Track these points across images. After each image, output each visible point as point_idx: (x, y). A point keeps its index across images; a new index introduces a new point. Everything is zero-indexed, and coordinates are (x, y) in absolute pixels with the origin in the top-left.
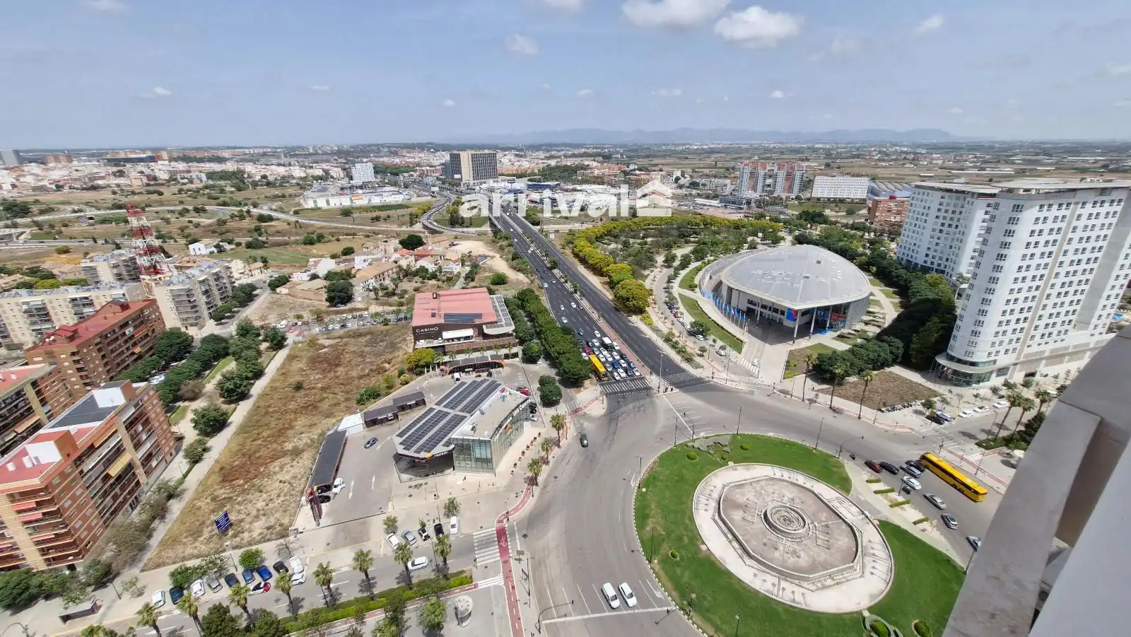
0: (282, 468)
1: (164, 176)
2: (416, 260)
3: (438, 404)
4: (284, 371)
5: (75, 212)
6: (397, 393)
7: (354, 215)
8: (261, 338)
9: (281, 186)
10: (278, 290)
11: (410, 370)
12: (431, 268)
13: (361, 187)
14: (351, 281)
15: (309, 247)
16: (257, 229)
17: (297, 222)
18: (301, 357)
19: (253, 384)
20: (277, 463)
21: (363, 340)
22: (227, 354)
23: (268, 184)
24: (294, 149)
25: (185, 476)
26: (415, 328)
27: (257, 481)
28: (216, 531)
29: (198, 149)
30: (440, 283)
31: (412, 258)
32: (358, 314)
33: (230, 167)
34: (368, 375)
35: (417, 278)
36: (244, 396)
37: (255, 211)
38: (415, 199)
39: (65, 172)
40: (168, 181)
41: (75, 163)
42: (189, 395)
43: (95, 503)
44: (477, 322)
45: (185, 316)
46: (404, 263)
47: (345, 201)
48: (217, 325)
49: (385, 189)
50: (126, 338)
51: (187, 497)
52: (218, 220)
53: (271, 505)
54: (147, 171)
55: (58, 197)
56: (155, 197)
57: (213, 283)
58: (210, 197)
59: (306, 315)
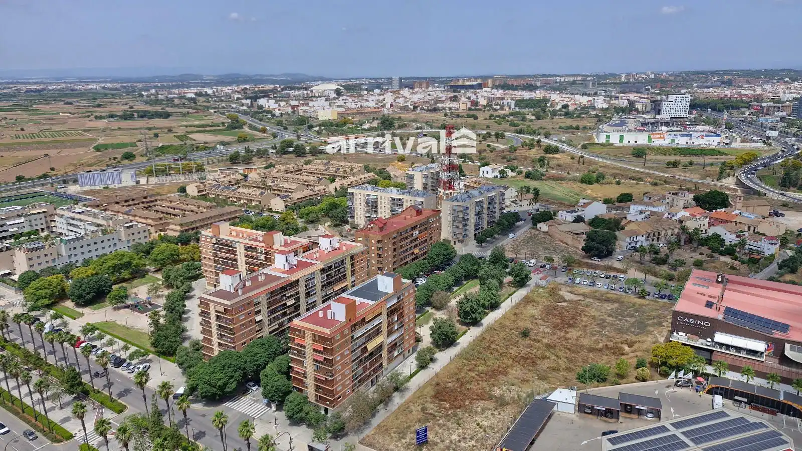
0: (484, 410)
1: (483, 102)
2: (710, 225)
3: (677, 425)
4: (517, 311)
5: (417, 128)
6: (631, 387)
7: (648, 157)
8: (507, 270)
9: (578, 116)
10: (539, 225)
11: (653, 365)
12: (730, 238)
13: (667, 124)
14: (617, 233)
15: (584, 186)
16: (541, 160)
17: (582, 157)
18: (538, 303)
19: (487, 314)
20: (481, 404)
21: (609, 307)
22: (476, 277)
23: (567, 114)
24: (605, 77)
25: (412, 376)
26: (676, 314)
27: (459, 412)
28: (415, 440)
29: (517, 77)
30: (737, 263)
31: (706, 221)
32: (612, 274)
33: (538, 95)
34: (600, 350)
35: (704, 249)
36: (475, 323)
37: (545, 141)
38: (737, 144)
39: (422, 96)
40: (485, 107)
41: (430, 88)
42: (437, 304)
43: (352, 367)
44: (777, 334)
45: (457, 231)
46: (691, 225)
47: (642, 139)
48: (477, 246)
49: (698, 128)
50: (412, 238)
51: (408, 395)
52: (511, 147)
53: (462, 444)
54: (473, 98)
55: (410, 116)
56: (471, 120)
57: (486, 206)
58: (513, 124)
59: (557, 259)
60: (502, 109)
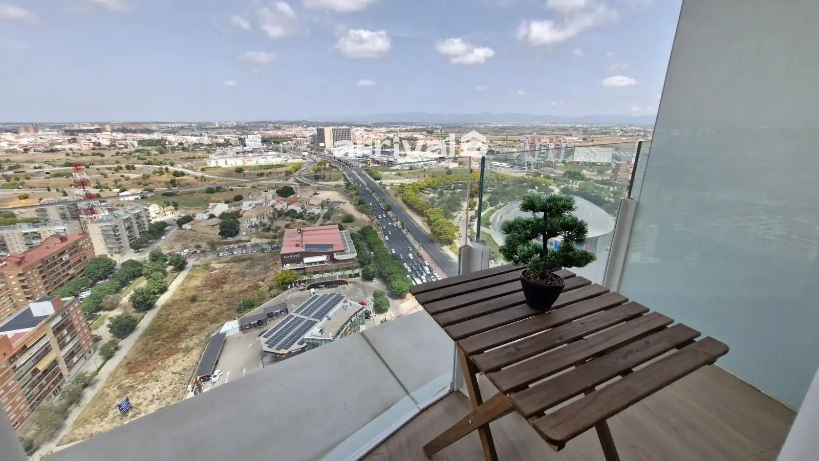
0: (175, 362)
1: (106, 143)
2: (288, 205)
3: (297, 312)
4: (183, 287)
5: (35, 168)
6: (269, 303)
7: (245, 172)
8: (167, 263)
9: (192, 150)
10: (184, 226)
11: (278, 286)
12: (299, 210)
13: (251, 152)
14: (239, 220)
15: (210, 195)
16: (173, 182)
17: (203, 176)
18: (197, 277)
19: (159, 297)
20: (171, 358)
21: (245, 264)
22: (141, 275)
23: (183, 149)
24: (205, 124)
25: (99, 369)
26: (283, 255)
27: (154, 373)
28: (119, 413)
29: (133, 124)
30: (305, 221)
31: (285, 204)
32: (242, 244)
33: (156, 136)
34: (246, 290)
35: (288, 218)
36: (150, 306)
37: (171, 169)
38: (291, 161)
39: (32, 139)
40: (109, 146)
41: (40, 132)
42: (109, 306)
43: (24, 392)
44: (330, 250)
45: (110, 246)
46: (279, 207)
47: (239, 162)
48: (136, 252)
49: (269, 153)
50: (63, 262)
51: (99, 385)
52: (144, 175)
53: (164, 392)
54: (94, 139)
56: (98, 158)
57: (134, 221)
58: (139, 158)
59: (204, 245)
60: (126, 147)
